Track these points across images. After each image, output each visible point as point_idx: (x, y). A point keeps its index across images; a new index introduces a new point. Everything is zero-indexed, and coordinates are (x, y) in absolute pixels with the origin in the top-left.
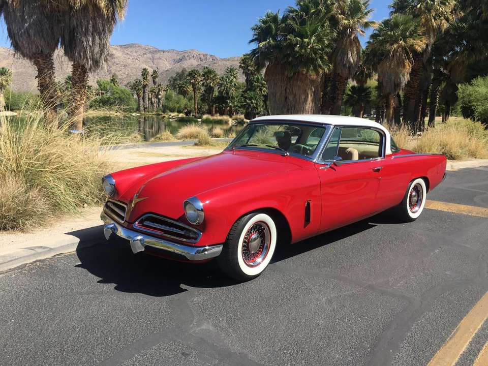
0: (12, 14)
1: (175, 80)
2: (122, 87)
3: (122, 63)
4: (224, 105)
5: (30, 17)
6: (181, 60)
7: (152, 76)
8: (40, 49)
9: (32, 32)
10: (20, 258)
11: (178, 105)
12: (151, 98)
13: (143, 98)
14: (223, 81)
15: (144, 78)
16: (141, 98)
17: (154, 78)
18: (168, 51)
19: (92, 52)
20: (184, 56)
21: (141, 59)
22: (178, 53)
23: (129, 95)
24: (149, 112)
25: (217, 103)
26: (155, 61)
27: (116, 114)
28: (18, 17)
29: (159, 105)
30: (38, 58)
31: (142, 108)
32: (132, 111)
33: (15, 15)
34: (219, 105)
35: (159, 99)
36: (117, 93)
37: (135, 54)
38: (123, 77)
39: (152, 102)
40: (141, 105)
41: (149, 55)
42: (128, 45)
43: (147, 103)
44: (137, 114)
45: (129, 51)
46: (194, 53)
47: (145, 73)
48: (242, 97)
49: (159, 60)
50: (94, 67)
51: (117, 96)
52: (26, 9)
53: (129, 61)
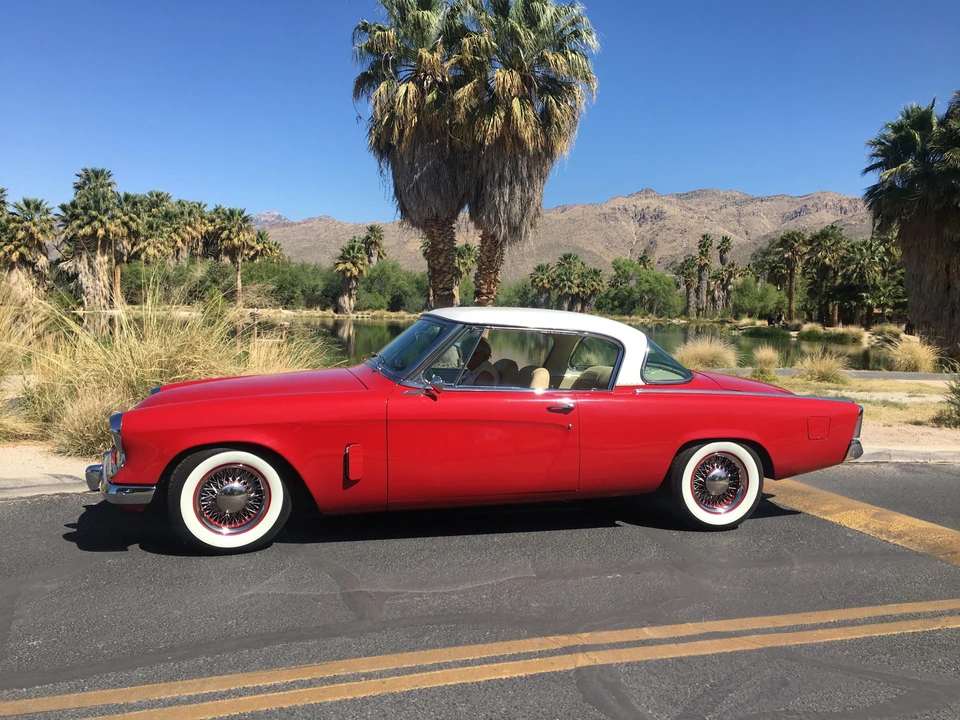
0: (399, 162)
1: (766, 254)
2: (659, 270)
3: (677, 227)
4: (854, 303)
5: (422, 165)
6: (797, 214)
7: (719, 248)
8: (434, 212)
9: (423, 187)
10: (39, 485)
11: (762, 304)
12: (713, 291)
13: (697, 291)
14: (854, 252)
15: (702, 253)
16: (692, 290)
17: (723, 252)
18: (770, 199)
19: (508, 212)
20: (806, 206)
21: (716, 216)
22: (792, 200)
23: (669, 285)
24: (706, 317)
25: (837, 300)
26: (742, 219)
27: (641, 320)
28: (406, 166)
29: (727, 303)
30: (432, 226)
31: (692, 310)
32: (673, 314)
33: (403, 163)
34: (843, 302)
35: (729, 293)
36: (647, 281)
37: (704, 209)
38: (678, 252)
39: (713, 299)
40: (692, 303)
41: (733, 209)
42: (692, 192)
43: (705, 299)
44: (682, 322)
45: (693, 203)
46: (828, 199)
47: (705, 243)
48: (899, 287)
49: (751, 218)
50: (511, 237)
51: (646, 287)
52: (418, 152)
53: (692, 223)
